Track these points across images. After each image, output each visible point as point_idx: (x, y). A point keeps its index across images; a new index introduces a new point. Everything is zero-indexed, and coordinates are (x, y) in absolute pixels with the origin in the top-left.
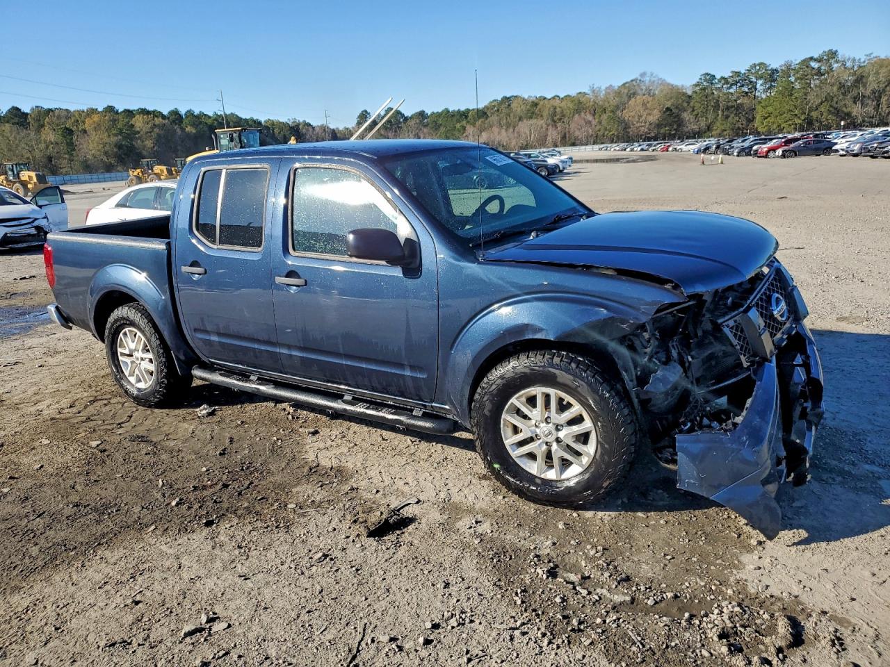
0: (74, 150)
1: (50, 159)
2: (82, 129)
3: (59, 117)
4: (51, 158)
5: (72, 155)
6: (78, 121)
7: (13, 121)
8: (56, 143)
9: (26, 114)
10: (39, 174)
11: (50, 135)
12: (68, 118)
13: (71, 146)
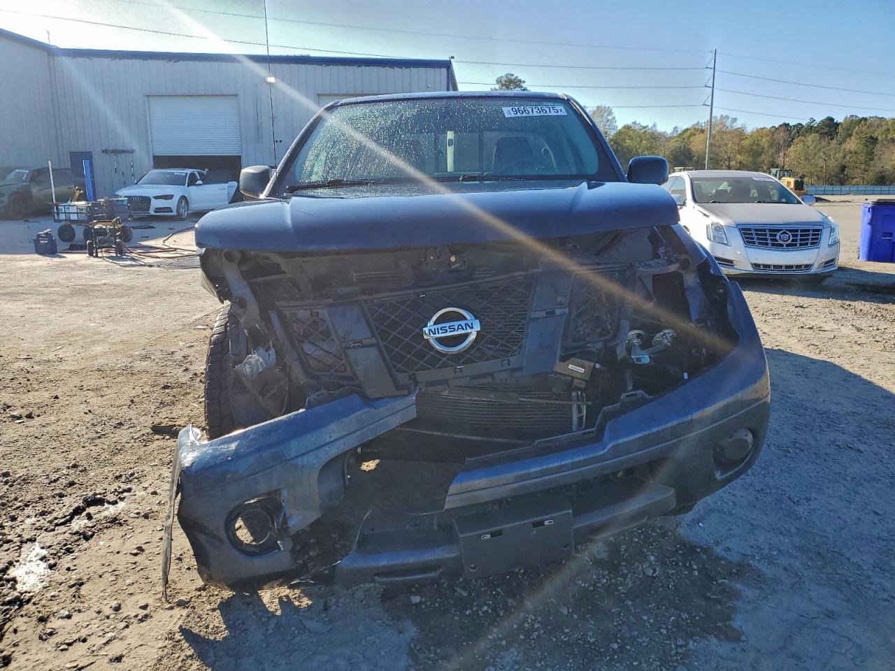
0: (872, 159)
1: (843, 168)
2: (891, 139)
3: (871, 125)
4: (845, 167)
5: (869, 165)
6: (889, 130)
7: (823, 131)
8: (856, 153)
9: (837, 124)
10: (798, 181)
11: (852, 144)
12: (880, 126)
13: (870, 155)
